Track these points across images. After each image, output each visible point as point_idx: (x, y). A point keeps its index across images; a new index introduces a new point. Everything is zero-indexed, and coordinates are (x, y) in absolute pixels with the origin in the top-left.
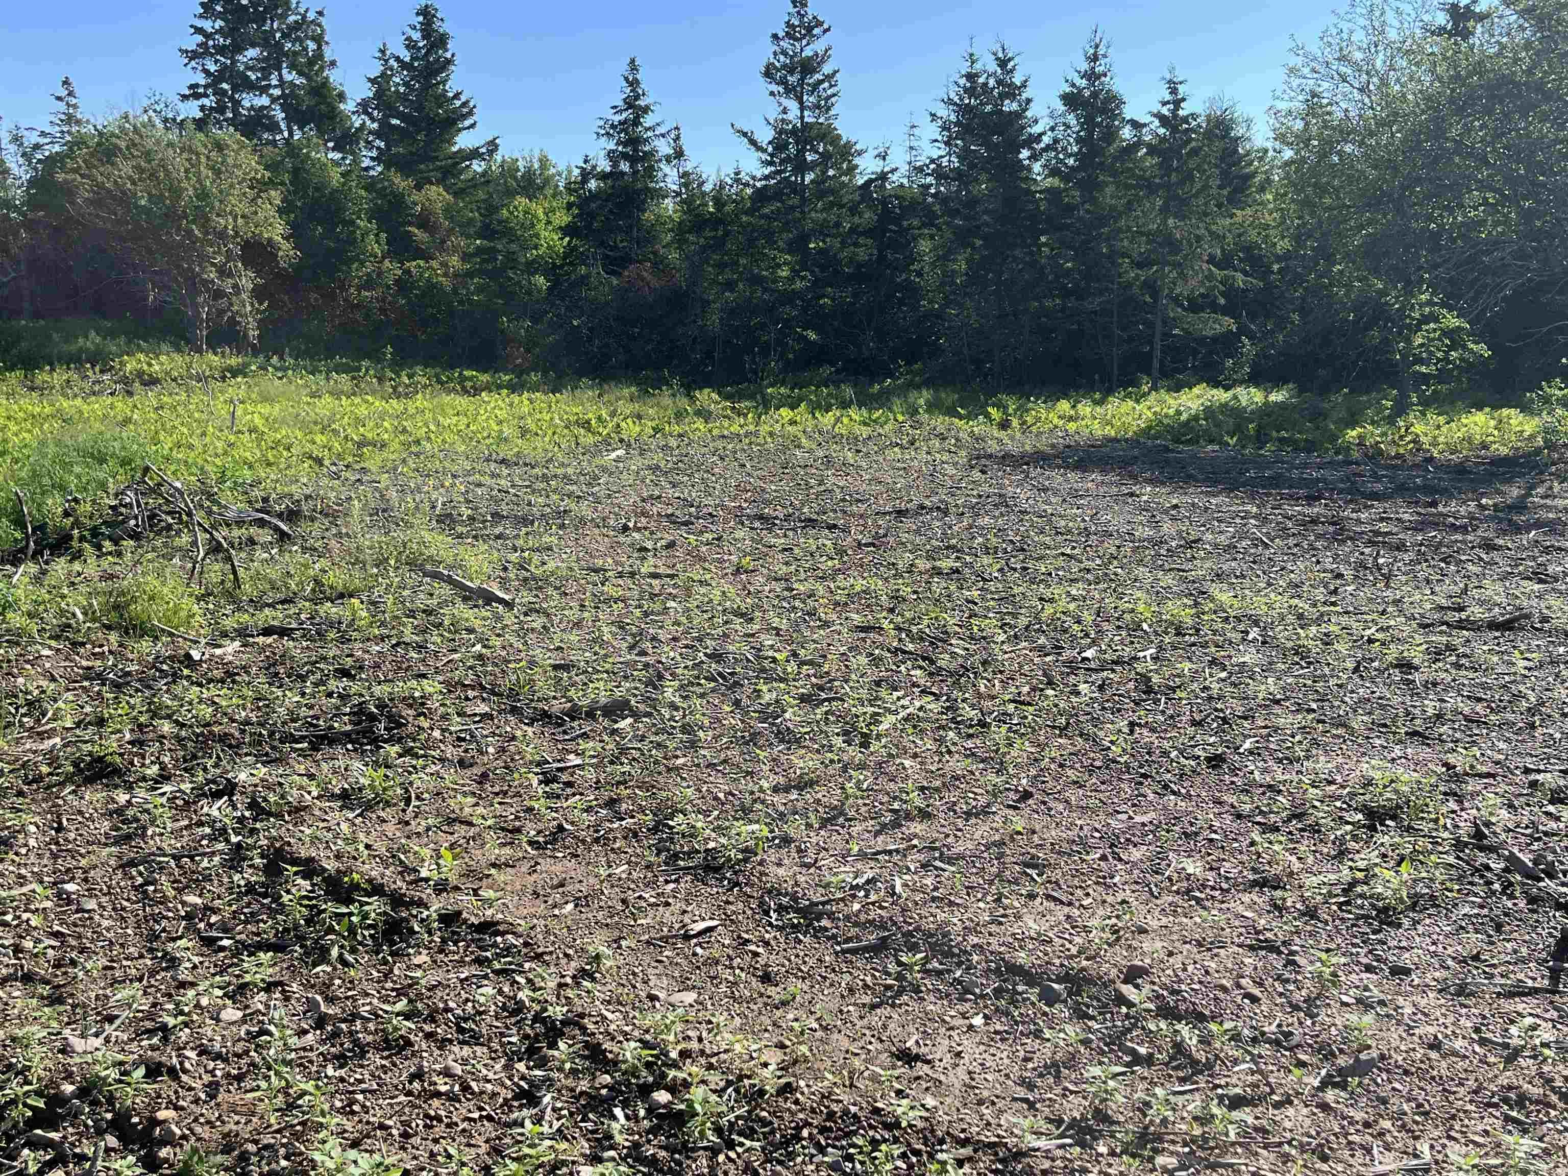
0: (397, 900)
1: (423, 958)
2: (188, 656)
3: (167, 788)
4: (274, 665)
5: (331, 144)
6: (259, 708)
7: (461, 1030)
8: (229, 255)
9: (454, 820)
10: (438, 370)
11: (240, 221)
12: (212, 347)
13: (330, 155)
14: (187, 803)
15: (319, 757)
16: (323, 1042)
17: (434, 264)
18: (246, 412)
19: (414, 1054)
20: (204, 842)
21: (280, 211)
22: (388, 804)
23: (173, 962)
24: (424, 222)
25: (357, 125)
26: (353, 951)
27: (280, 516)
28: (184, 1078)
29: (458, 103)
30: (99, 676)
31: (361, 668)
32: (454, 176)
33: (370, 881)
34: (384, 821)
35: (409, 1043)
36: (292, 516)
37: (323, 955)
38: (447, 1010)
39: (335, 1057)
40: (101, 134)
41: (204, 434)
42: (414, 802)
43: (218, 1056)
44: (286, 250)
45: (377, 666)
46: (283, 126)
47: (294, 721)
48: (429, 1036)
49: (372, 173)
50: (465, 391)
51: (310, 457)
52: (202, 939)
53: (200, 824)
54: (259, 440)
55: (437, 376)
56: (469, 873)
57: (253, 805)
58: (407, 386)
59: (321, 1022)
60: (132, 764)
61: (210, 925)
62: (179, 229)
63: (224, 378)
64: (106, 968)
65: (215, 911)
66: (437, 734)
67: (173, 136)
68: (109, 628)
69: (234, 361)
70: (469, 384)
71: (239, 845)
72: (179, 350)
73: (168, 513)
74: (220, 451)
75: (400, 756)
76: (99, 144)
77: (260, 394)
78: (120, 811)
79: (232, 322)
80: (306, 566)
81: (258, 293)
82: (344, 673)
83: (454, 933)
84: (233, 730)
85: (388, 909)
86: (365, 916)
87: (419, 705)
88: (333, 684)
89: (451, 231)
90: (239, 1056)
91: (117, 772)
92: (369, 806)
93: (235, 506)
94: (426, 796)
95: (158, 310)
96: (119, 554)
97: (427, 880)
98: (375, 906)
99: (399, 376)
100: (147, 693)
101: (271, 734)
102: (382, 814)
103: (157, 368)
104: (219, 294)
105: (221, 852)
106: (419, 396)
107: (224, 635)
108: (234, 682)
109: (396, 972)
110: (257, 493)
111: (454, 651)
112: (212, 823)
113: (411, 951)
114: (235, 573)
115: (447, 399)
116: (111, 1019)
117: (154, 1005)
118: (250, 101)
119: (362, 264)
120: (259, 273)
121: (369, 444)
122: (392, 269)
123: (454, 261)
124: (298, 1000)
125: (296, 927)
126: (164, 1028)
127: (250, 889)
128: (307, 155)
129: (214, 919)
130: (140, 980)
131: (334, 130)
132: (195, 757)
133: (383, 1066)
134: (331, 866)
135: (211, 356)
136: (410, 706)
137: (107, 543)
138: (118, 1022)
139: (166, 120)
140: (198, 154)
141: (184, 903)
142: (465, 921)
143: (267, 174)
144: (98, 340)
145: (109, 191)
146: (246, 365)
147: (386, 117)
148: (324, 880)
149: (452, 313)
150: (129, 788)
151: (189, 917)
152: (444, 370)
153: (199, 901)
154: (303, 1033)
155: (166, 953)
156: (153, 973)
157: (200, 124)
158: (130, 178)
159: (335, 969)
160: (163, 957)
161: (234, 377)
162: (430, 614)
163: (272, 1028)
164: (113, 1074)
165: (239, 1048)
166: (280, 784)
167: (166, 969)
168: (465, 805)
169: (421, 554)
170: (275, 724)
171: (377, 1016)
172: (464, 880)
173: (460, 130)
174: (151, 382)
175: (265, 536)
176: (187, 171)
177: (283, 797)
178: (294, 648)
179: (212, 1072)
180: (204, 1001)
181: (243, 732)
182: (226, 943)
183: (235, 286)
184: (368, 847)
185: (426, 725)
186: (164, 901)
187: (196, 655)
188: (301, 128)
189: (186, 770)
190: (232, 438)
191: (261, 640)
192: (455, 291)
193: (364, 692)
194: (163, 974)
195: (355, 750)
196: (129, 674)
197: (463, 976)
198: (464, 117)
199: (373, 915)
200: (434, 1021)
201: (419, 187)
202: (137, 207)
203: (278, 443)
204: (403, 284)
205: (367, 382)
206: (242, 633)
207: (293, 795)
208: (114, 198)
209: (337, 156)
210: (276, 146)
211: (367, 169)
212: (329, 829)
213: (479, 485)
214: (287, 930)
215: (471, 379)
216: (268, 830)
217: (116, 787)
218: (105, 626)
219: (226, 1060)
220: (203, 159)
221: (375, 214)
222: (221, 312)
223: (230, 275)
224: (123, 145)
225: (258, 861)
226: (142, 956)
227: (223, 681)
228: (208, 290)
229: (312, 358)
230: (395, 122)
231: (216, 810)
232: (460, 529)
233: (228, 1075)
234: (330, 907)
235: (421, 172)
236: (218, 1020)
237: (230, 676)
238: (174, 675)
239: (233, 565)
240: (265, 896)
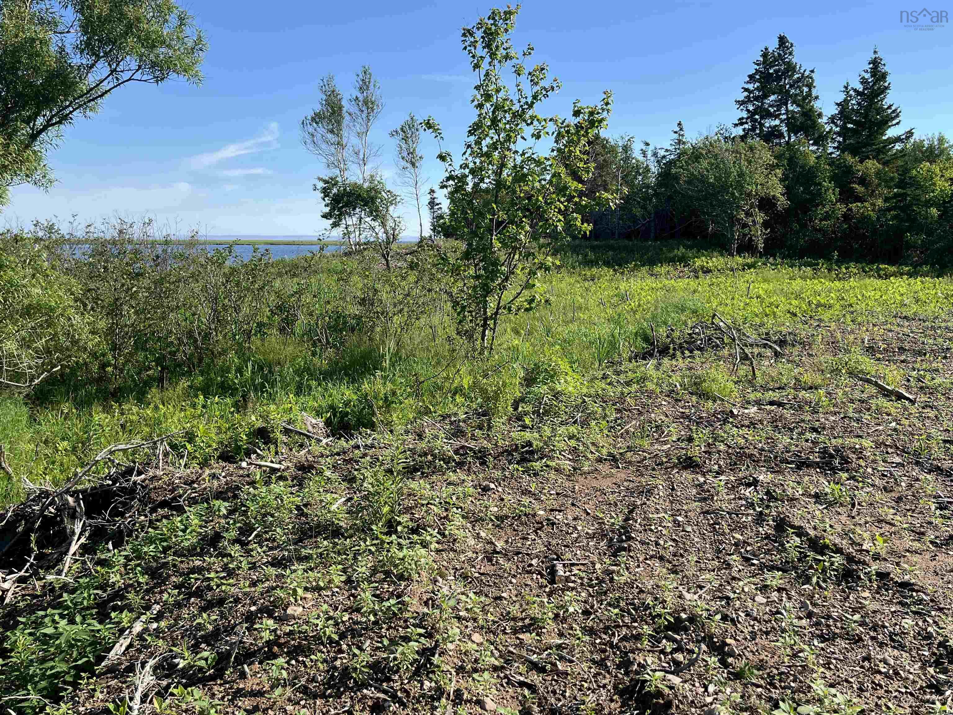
0: (850, 559)
1: (867, 594)
2: (731, 412)
3: (722, 478)
4: (776, 421)
5: (811, 142)
6: (768, 443)
7: (892, 640)
8: (752, 206)
9: (882, 521)
10: (864, 264)
11: (759, 187)
12: (739, 253)
13: (811, 148)
14: (733, 486)
15: (801, 473)
16: (811, 626)
17: (867, 204)
18: (754, 288)
19: (864, 646)
20: (743, 508)
21: (781, 180)
22: (841, 505)
23: (729, 566)
24: (863, 181)
25: (827, 130)
26: (825, 581)
27: (775, 342)
28: (739, 626)
29: (889, 111)
30: (688, 417)
31: (824, 428)
32: (884, 153)
33: (835, 545)
34: (839, 514)
35: (861, 639)
36: (782, 343)
37: (808, 580)
38: (884, 627)
39: (818, 636)
40: (694, 148)
41: (733, 299)
42: (857, 506)
43: (755, 619)
44: (782, 202)
45: (833, 428)
46: (786, 134)
47: (787, 452)
48: (873, 638)
49: (833, 156)
50: (880, 277)
51: (789, 312)
52: (743, 557)
53: (740, 498)
54: (762, 302)
55: (863, 268)
56: (892, 552)
57: (768, 493)
58: (845, 274)
59: (810, 615)
60: (705, 462)
61: (747, 551)
62: (728, 193)
63: (744, 269)
64: (697, 562)
65: (749, 544)
66: (869, 470)
67: (729, 145)
68: (692, 394)
69: (750, 261)
70: (882, 273)
71: (761, 512)
72: (722, 255)
73: (717, 338)
74: (741, 308)
75: (848, 479)
76: (693, 153)
77: (763, 278)
78: (700, 485)
79: (750, 240)
80: (791, 370)
81: (765, 224)
82: (814, 430)
83: (885, 584)
84: (755, 452)
85: (845, 563)
86: (832, 564)
87: (859, 453)
88: (808, 435)
89: (879, 185)
90: (766, 622)
91: (697, 466)
92: (830, 504)
93: (753, 337)
94: (863, 504)
95: (714, 235)
96: (692, 357)
97: (868, 551)
98: (838, 559)
99: (840, 268)
100: (711, 429)
101: (776, 457)
102: (839, 510)
103: (711, 264)
104: (745, 226)
105: (751, 515)
106: (852, 279)
107: (748, 403)
108: (754, 428)
109: (851, 598)
110: (763, 330)
111: (879, 425)
112: (746, 499)
113: (859, 589)
114: (754, 371)
115: (867, 281)
116: (701, 587)
117: (721, 585)
118: (769, 123)
119: (824, 206)
120: (766, 213)
121: (822, 306)
122: (841, 208)
123: (880, 202)
124: (796, 600)
125: (793, 561)
126: (728, 598)
127: (767, 537)
128: (798, 150)
129: (749, 548)
130: (714, 571)
131: (814, 134)
132: (735, 464)
133: (846, 648)
134: (812, 533)
135: (738, 258)
136: (854, 453)
137: (686, 352)
138: (705, 589)
139: (726, 138)
140: (740, 154)
141: (734, 537)
142: (892, 579)
143: (775, 161)
144: (684, 250)
145: (695, 176)
146: (756, 263)
147: (845, 124)
148: (808, 539)
149: (875, 231)
150: (704, 475)
151: (736, 545)
152: (868, 264)
153: (741, 538)
154: (800, 618)
155: (725, 561)
156: (719, 569)
157: (743, 138)
158: (706, 169)
159: (814, 588)
160: (724, 562)
161: (749, 268)
162: (863, 402)
163: (783, 611)
164: (705, 614)
165: (766, 617)
166: (782, 485)
167: (725, 569)
168: (889, 513)
169: (857, 368)
170: (777, 453)
171: (842, 620)
172: (889, 555)
173: (890, 126)
174: (707, 271)
175: (768, 353)
176: (734, 163)
177: (784, 491)
178: (788, 414)
179: (753, 626)
180: (746, 589)
181: (761, 454)
182: (755, 562)
183: (753, 221)
184: (831, 526)
185: (863, 464)
186: (723, 534)
187: (735, 412)
188: (795, 134)
189: (731, 470)
190: (748, 301)
191: (768, 407)
192: (878, 218)
193: (827, 441)
194: (724, 571)
195: (821, 472)
196: (702, 418)
197: (892, 610)
198: (893, 119)
199: (836, 564)
200: (875, 630)
201: (861, 162)
202: (708, 183)
203: (771, 304)
204: (847, 217)
205: (822, 273)
206: (758, 403)
207: (790, 492)
208: (698, 179)
209: (814, 148)
210: (781, 146)
211: (831, 153)
212: (809, 513)
213: (890, 331)
214: (787, 562)
215: (884, 269)
216: (777, 507)
217: (698, 473)
218: (690, 393)
219: (759, 622)
220: (743, 156)
221: (833, 178)
222: (745, 235)
223: (751, 215)
224: (704, 152)
225: (771, 523)
226: (713, 560)
227: (748, 427)
228: (739, 224)
229: (791, 259)
230: (850, 126)
231: (748, 492)
232: (878, 355)
233: (761, 630)
234: (811, 554)
235: (863, 152)
236: (754, 601)
237: (752, 425)
238: (724, 420)
239: (753, 368)
240: (775, 541)
